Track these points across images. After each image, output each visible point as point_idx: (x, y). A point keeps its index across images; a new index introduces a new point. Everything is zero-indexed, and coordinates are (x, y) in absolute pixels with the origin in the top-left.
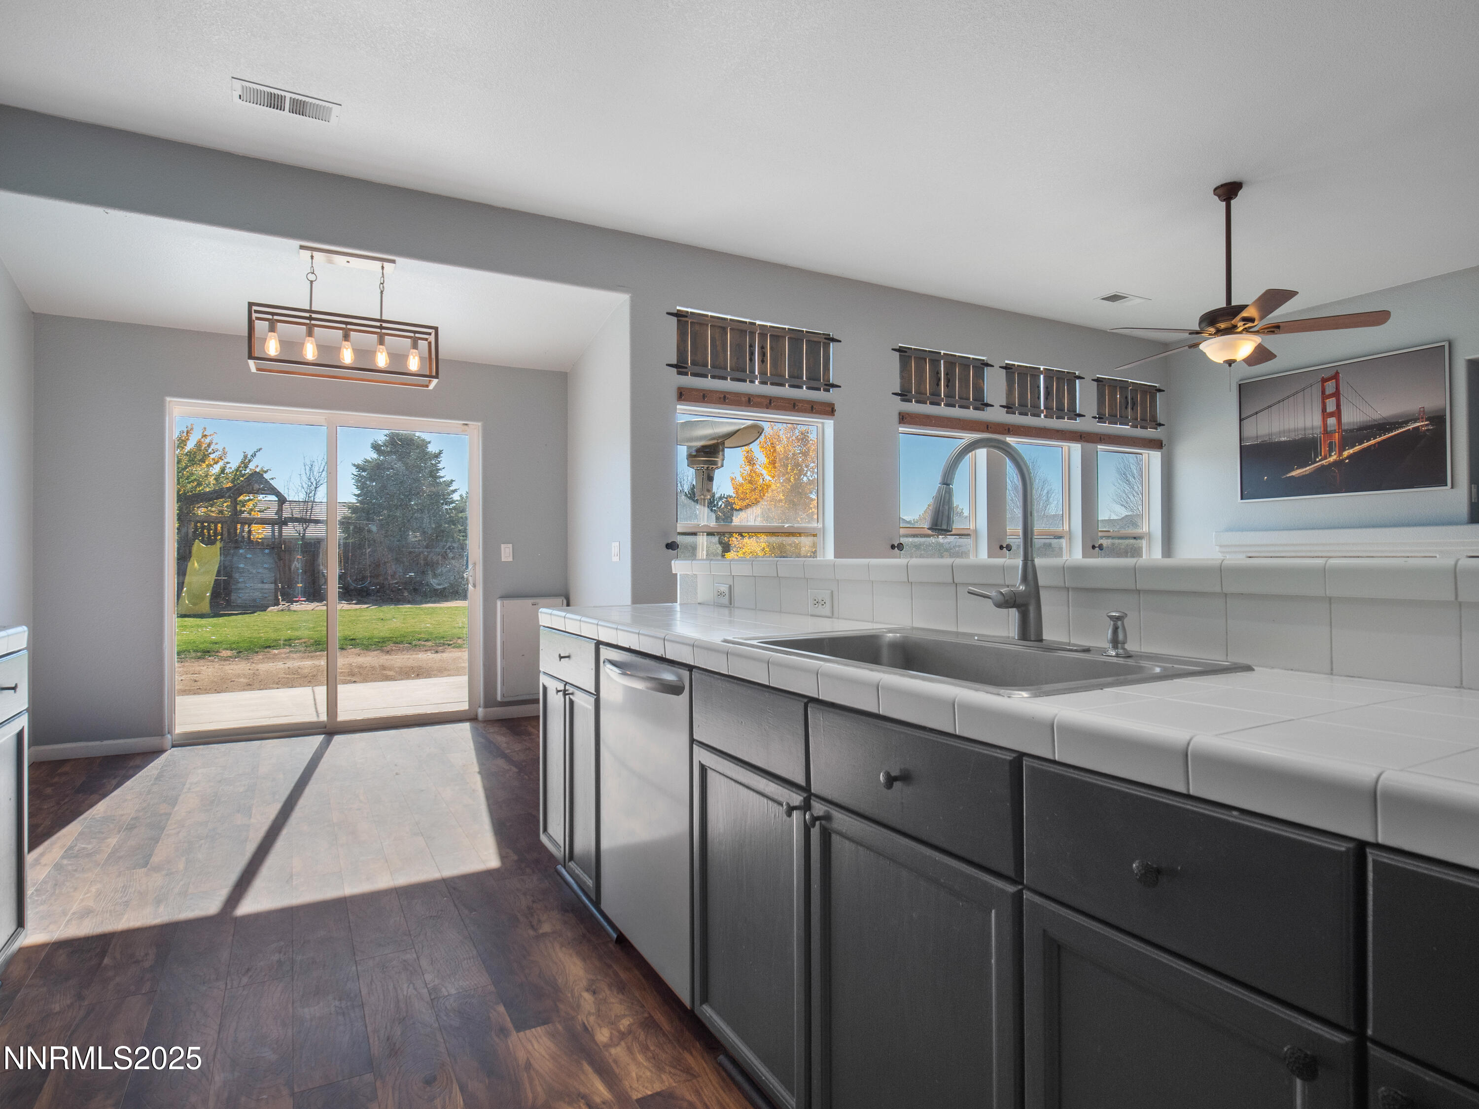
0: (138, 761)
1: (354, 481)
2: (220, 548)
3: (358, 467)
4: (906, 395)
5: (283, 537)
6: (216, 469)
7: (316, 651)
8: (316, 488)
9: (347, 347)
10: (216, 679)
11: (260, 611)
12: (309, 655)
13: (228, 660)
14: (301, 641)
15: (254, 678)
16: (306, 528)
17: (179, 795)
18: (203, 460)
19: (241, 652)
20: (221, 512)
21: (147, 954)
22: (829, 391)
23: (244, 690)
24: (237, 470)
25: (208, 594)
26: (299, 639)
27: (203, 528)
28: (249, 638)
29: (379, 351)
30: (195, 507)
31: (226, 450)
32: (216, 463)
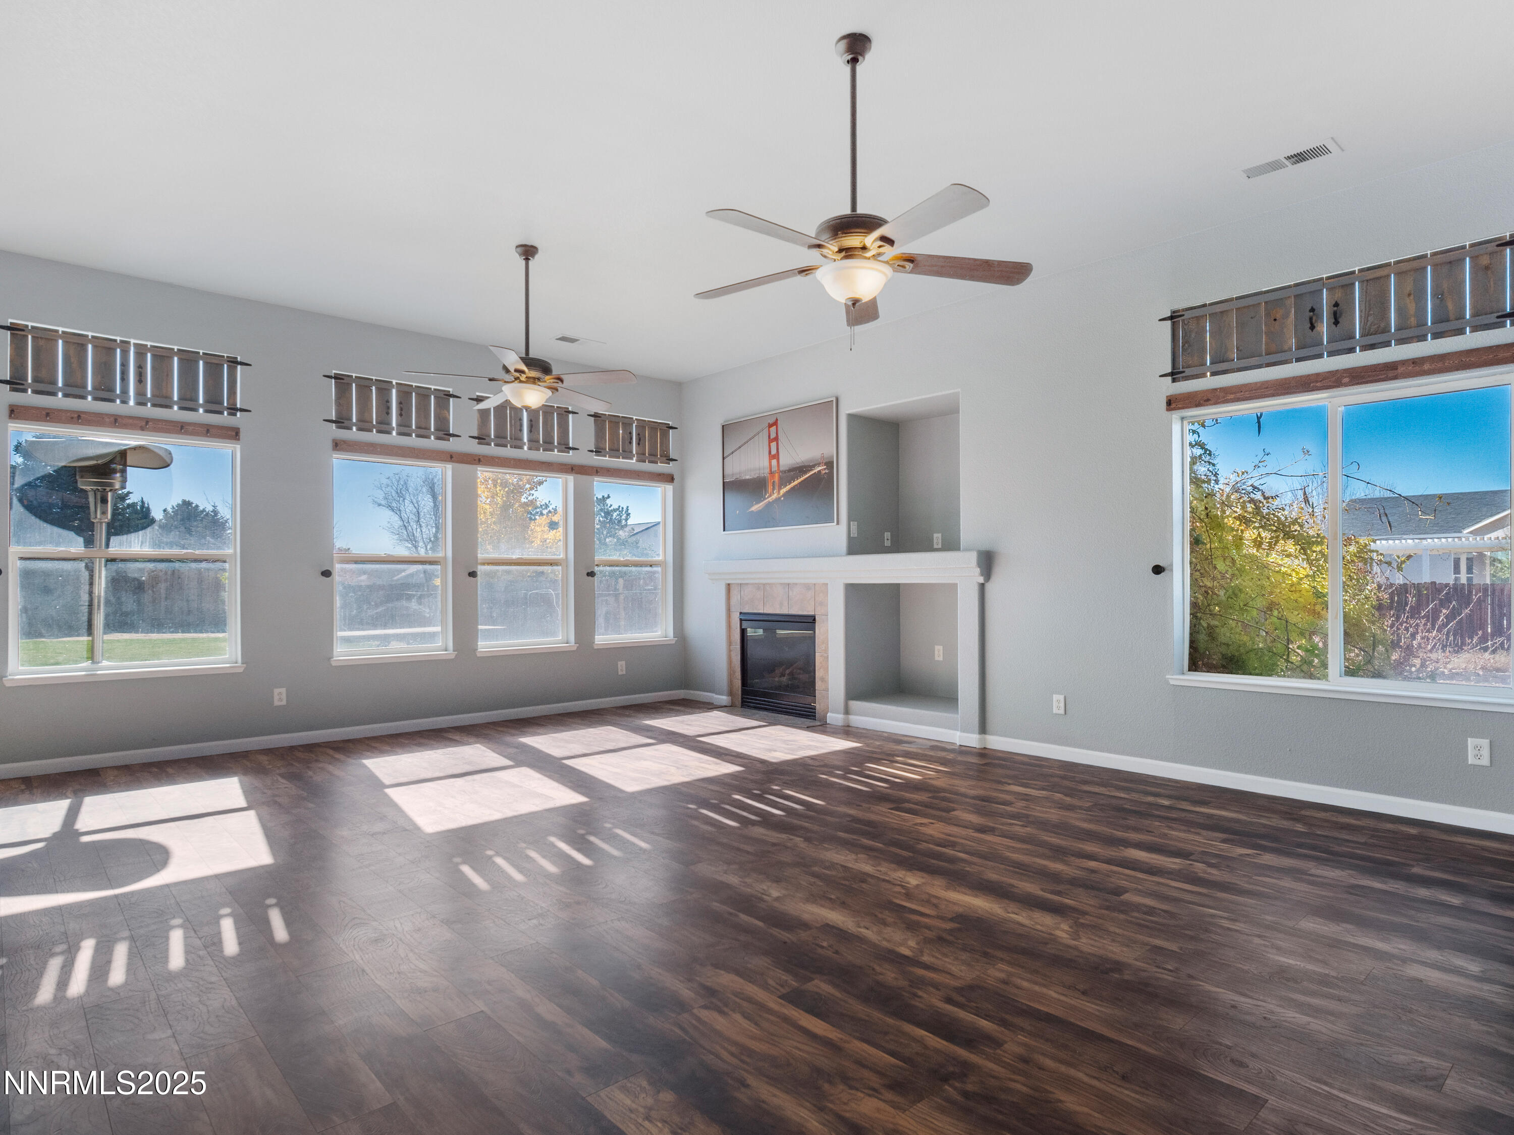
4: (343, 423)
22: (235, 415)
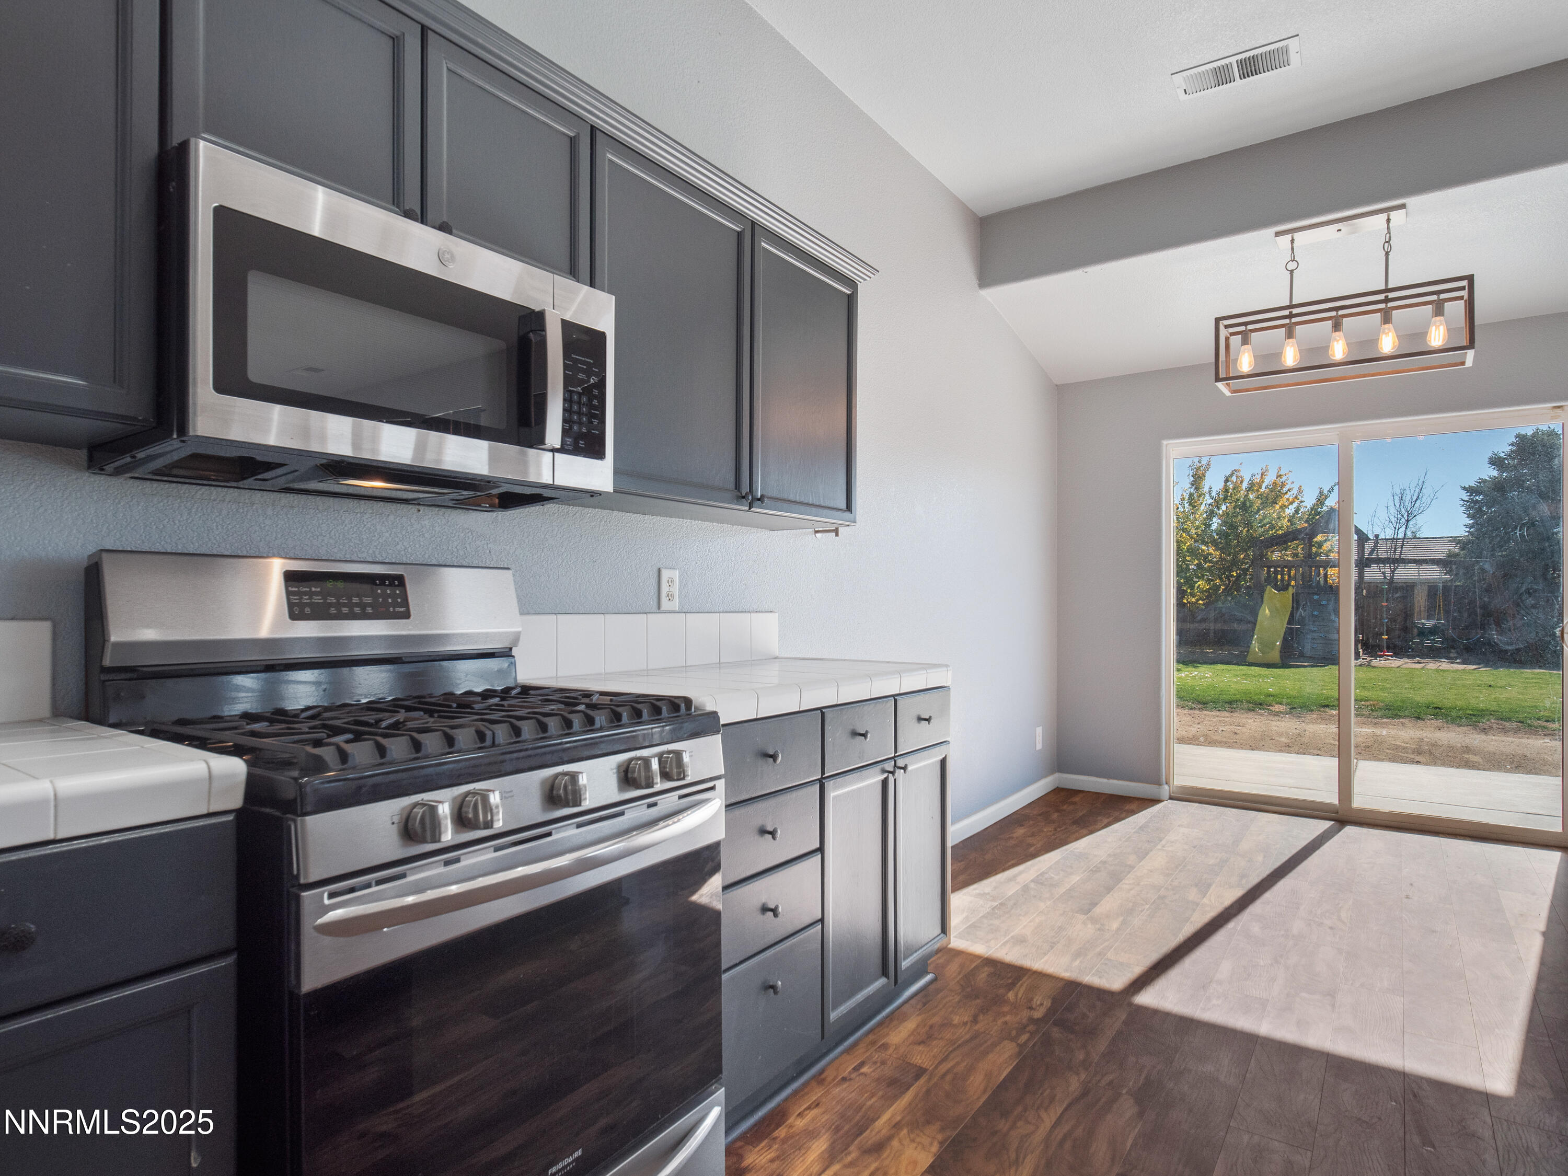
0: (1133, 806)
1: (1463, 508)
2: (1293, 594)
3: (1470, 490)
5: (1365, 581)
6: (1290, 511)
7: (1382, 717)
8: (1408, 521)
9: (1338, 339)
10: (1256, 735)
11: (1330, 664)
12: (1373, 721)
13: (1278, 716)
14: (1368, 703)
15: (1297, 739)
16: (1395, 570)
17: (1151, 850)
18: (1274, 502)
19: (1295, 708)
20: (1296, 555)
21: (1042, 1004)
23: (1281, 751)
24: (1312, 509)
25: (1278, 643)
26: (1365, 701)
27: (1276, 573)
28: (1308, 693)
29: (1384, 332)
30: (1268, 552)
31: (1302, 488)
32: (1292, 503)
